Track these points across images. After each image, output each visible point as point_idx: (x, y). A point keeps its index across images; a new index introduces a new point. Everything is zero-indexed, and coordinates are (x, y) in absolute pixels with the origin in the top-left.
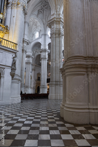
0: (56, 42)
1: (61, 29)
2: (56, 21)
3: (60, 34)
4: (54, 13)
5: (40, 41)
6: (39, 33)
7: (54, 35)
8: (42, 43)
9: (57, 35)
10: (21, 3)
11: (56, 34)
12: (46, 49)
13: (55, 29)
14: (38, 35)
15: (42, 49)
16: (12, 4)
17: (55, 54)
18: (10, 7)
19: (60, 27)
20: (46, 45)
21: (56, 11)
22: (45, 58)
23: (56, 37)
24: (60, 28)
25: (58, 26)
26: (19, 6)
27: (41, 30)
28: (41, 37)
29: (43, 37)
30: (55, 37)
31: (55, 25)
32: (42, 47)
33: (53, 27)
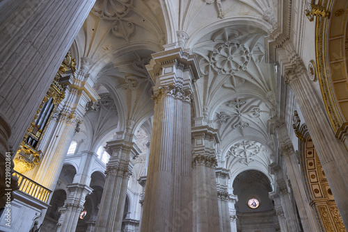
0: (115, 186)
1: (130, 163)
2: (124, 147)
3: (126, 171)
4: (122, 130)
5: (76, 163)
6: (78, 146)
7: (115, 171)
8: (79, 170)
9: (121, 172)
10: (76, 117)
11: (118, 170)
12: (85, 185)
13: (118, 160)
14: (74, 150)
15: (77, 184)
16: (60, 114)
17: (110, 210)
18: (55, 119)
19: (128, 157)
20: (86, 175)
21: (128, 129)
22: (78, 207)
23: (117, 176)
24: (129, 161)
25: (125, 154)
26: (72, 120)
27: (83, 141)
28: (80, 156)
29: (85, 157)
30: (116, 174)
31: (120, 152)
32: (77, 179)
33: (115, 154)
